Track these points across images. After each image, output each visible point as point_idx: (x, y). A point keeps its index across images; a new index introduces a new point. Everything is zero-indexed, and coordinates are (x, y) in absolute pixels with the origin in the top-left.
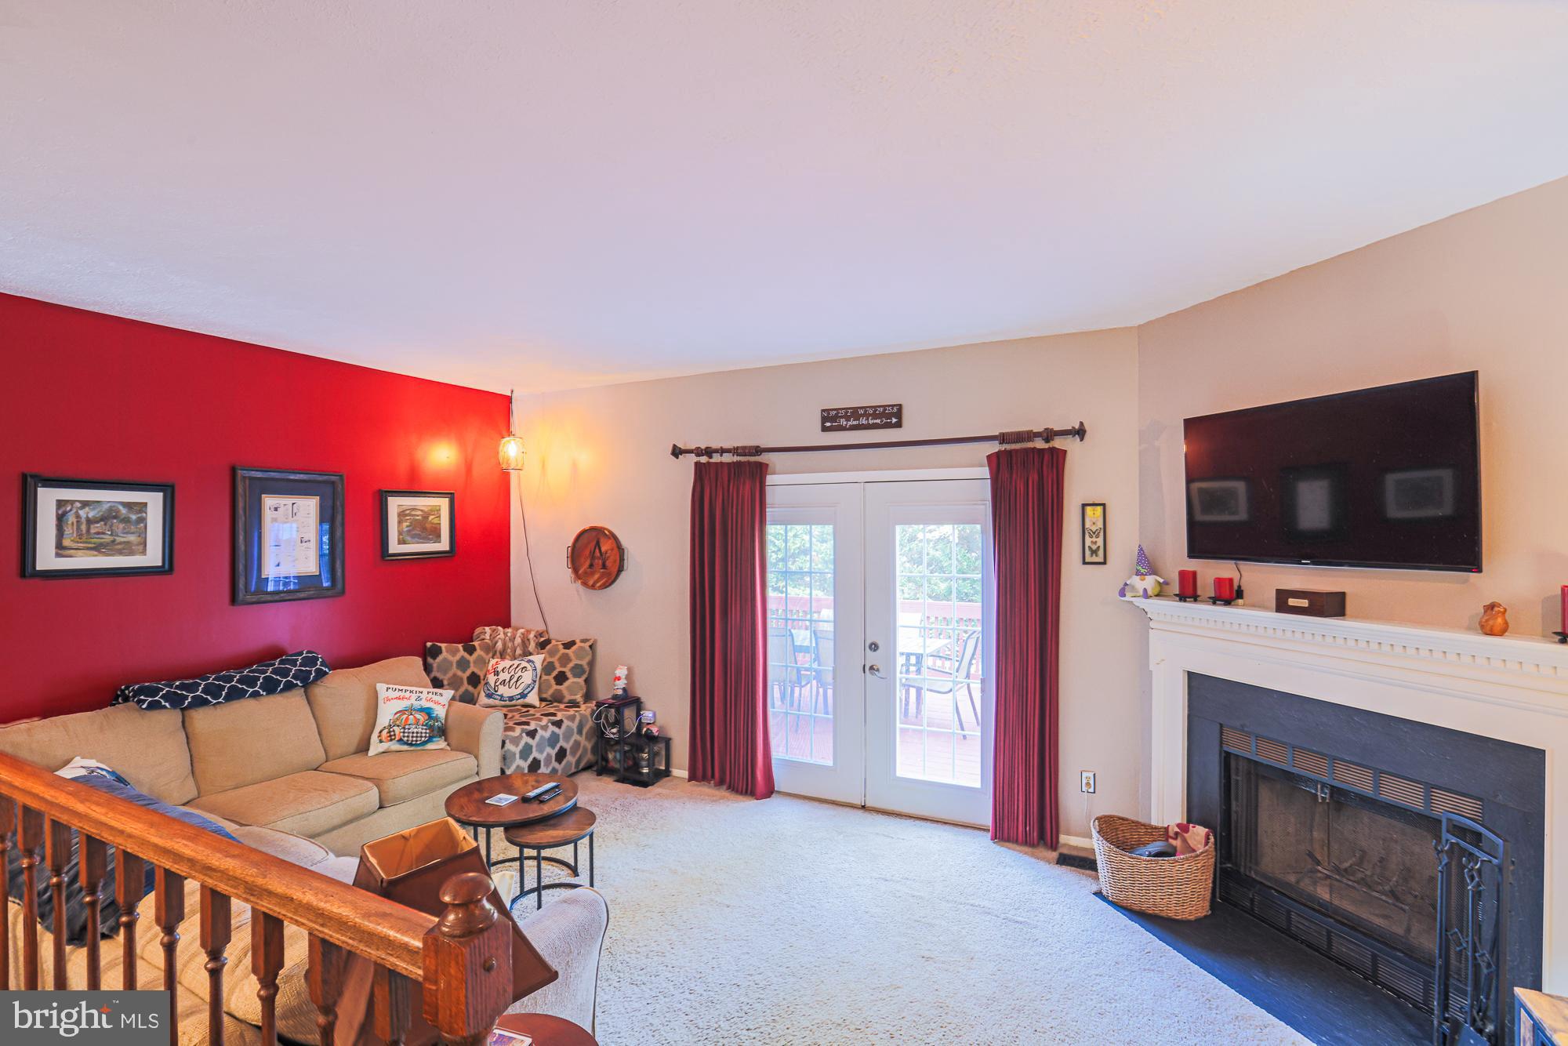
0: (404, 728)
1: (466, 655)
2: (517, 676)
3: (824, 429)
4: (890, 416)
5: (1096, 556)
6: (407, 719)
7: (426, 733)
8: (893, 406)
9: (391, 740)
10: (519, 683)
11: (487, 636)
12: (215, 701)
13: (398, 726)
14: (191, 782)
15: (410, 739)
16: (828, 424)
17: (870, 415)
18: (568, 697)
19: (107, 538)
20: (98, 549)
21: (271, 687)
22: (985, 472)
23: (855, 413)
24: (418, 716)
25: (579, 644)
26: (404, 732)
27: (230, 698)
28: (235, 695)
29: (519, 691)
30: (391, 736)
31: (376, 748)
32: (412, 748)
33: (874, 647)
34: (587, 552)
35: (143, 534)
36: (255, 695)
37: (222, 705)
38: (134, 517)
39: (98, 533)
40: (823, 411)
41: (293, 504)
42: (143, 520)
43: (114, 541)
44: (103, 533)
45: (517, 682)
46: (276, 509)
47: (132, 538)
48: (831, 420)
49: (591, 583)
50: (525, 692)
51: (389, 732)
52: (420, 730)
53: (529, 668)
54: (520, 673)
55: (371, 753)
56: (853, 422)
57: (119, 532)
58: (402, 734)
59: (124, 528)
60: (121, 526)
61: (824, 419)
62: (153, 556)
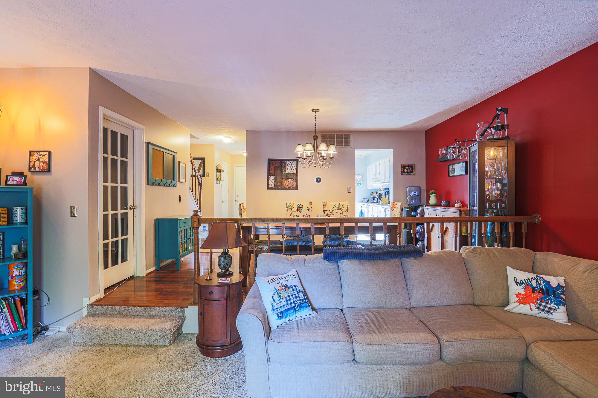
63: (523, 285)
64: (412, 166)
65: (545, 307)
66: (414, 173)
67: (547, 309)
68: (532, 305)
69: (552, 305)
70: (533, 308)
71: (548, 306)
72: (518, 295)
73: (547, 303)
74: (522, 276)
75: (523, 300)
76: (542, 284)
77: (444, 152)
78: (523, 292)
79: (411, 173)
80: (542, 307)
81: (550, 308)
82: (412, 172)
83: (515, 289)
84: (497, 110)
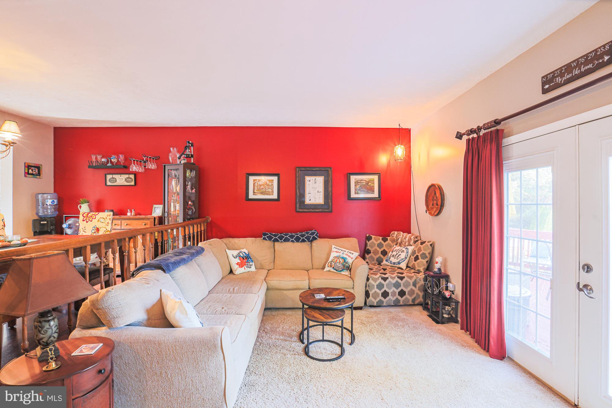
0: (335, 263)
1: (383, 242)
2: (399, 254)
3: (544, 90)
6: (337, 260)
7: (342, 267)
9: (331, 267)
10: (399, 257)
11: (395, 236)
12: (280, 241)
13: (333, 262)
14: (272, 264)
15: (336, 268)
16: (547, 86)
17: (582, 64)
18: (417, 268)
19: (264, 190)
20: (262, 193)
21: (298, 240)
23: (568, 68)
24: (341, 260)
25: (426, 243)
26: (335, 265)
27: (285, 241)
28: (286, 240)
29: (398, 261)
30: (331, 265)
31: (327, 269)
32: (337, 272)
33: (587, 268)
34: (431, 197)
35: (272, 189)
36: (292, 241)
37: (282, 243)
38: (270, 184)
39: (262, 189)
40: (542, 77)
41: (315, 179)
42: (272, 185)
43: (266, 191)
44: (263, 189)
45: (398, 256)
46: (310, 181)
47: (270, 190)
48: (549, 82)
49: (433, 213)
50: (400, 262)
51: (331, 264)
52: (340, 266)
53: (405, 251)
54: (400, 253)
55: (325, 270)
56: (567, 76)
57: (267, 188)
58: (334, 266)
59: (268, 187)
60: (267, 187)
61: (544, 84)
62: (275, 196)
63: (238, 258)
64: (38, 167)
65: (249, 265)
66: (41, 176)
67: (250, 266)
68: (245, 266)
69: (251, 263)
70: (246, 268)
71: (250, 264)
72: (237, 264)
73: (249, 263)
74: (235, 253)
75: (241, 265)
76: (244, 254)
77: (103, 160)
78: (239, 261)
79: (38, 176)
80: (248, 266)
81: (251, 265)
82: (39, 174)
83: (234, 262)
84: (189, 143)
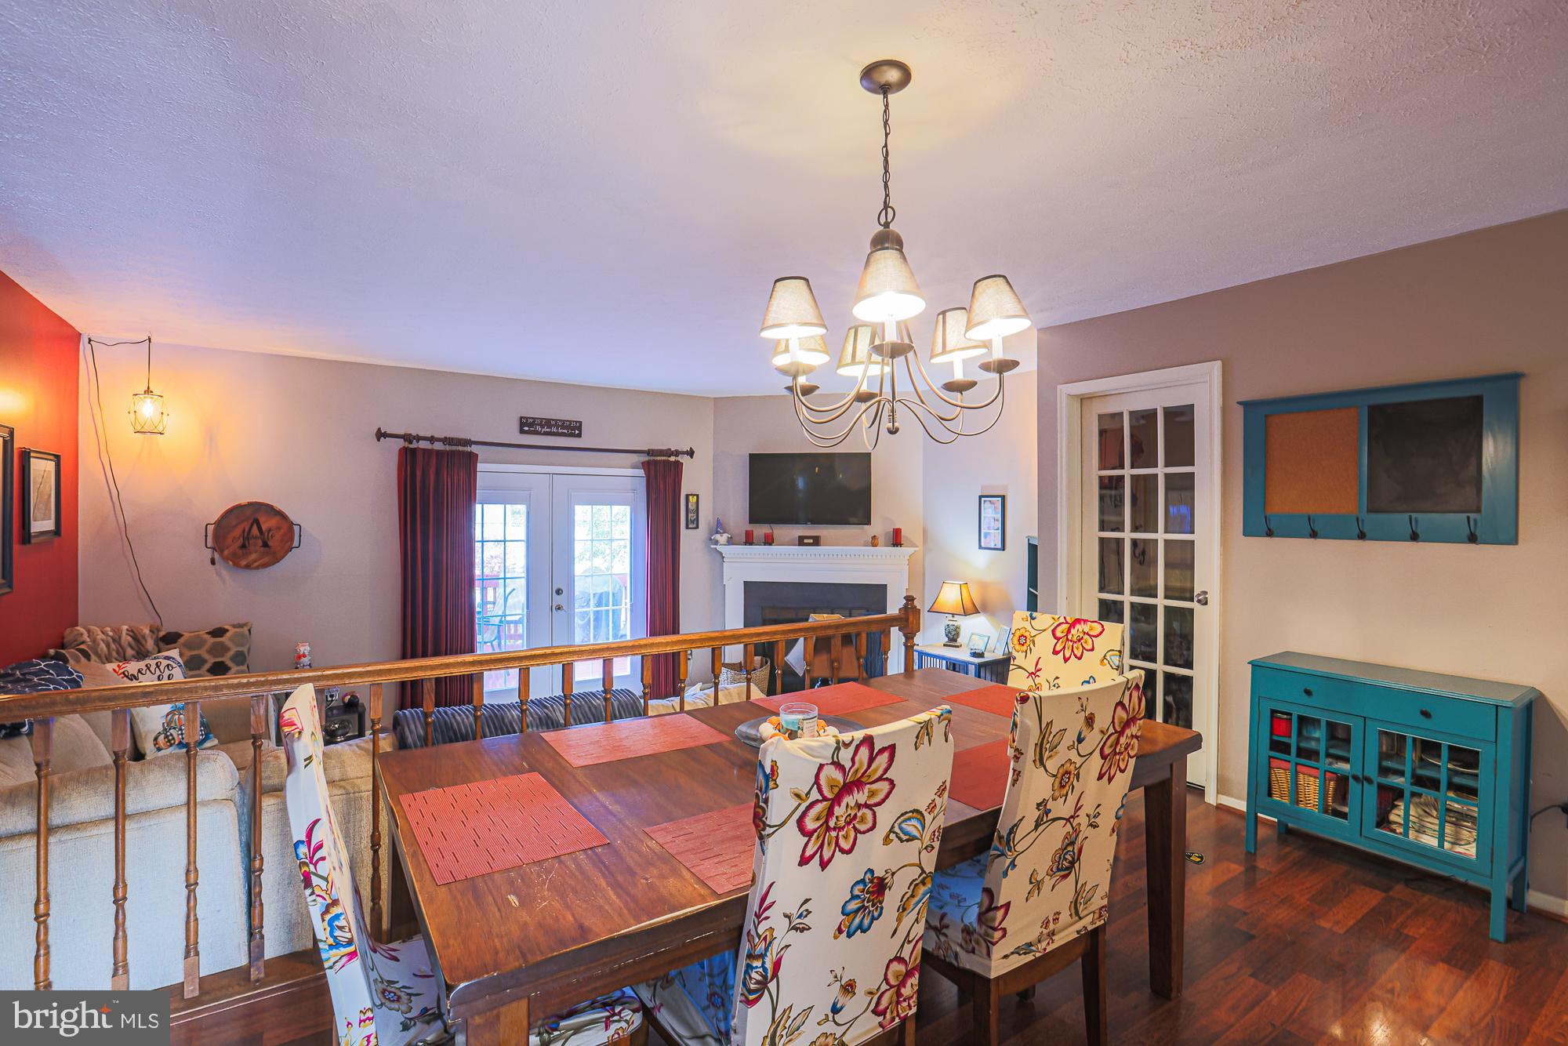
3: (522, 431)
4: (574, 428)
5: (694, 523)
8: (576, 422)
13: (174, 728)
16: (526, 428)
17: (559, 426)
22: (641, 472)
23: (548, 422)
25: (232, 632)
33: (559, 592)
34: (237, 532)
40: (521, 418)
48: (528, 425)
49: (244, 563)
51: (166, 737)
53: (174, 665)
56: (546, 429)
58: (180, 737)
61: (522, 425)
